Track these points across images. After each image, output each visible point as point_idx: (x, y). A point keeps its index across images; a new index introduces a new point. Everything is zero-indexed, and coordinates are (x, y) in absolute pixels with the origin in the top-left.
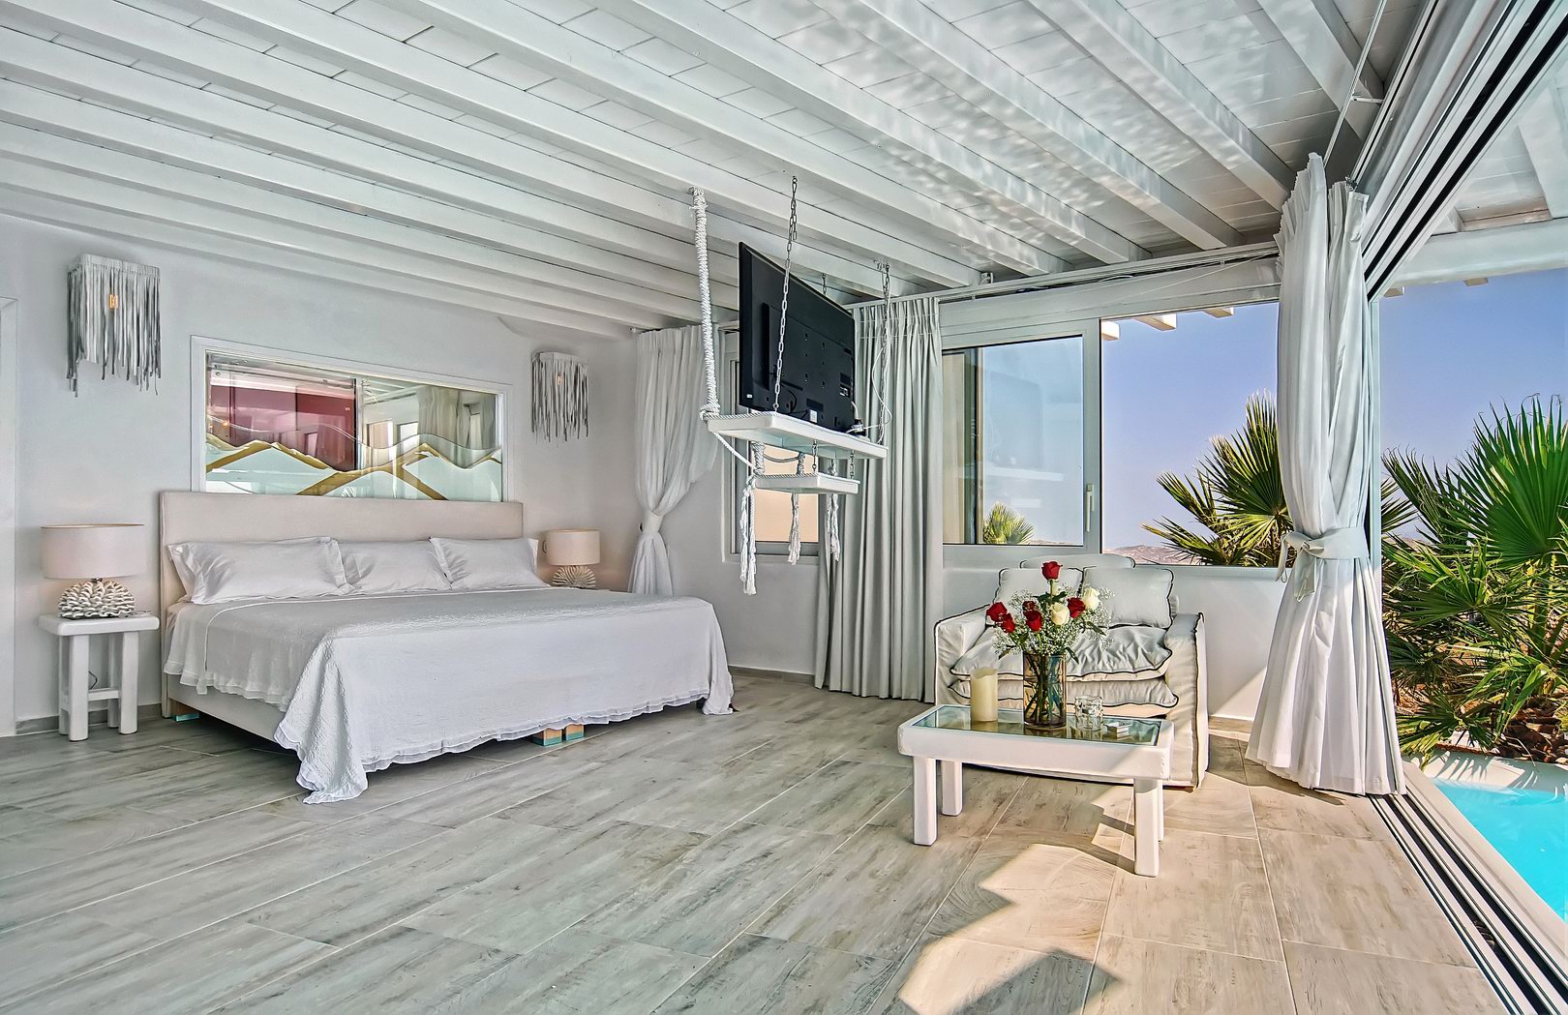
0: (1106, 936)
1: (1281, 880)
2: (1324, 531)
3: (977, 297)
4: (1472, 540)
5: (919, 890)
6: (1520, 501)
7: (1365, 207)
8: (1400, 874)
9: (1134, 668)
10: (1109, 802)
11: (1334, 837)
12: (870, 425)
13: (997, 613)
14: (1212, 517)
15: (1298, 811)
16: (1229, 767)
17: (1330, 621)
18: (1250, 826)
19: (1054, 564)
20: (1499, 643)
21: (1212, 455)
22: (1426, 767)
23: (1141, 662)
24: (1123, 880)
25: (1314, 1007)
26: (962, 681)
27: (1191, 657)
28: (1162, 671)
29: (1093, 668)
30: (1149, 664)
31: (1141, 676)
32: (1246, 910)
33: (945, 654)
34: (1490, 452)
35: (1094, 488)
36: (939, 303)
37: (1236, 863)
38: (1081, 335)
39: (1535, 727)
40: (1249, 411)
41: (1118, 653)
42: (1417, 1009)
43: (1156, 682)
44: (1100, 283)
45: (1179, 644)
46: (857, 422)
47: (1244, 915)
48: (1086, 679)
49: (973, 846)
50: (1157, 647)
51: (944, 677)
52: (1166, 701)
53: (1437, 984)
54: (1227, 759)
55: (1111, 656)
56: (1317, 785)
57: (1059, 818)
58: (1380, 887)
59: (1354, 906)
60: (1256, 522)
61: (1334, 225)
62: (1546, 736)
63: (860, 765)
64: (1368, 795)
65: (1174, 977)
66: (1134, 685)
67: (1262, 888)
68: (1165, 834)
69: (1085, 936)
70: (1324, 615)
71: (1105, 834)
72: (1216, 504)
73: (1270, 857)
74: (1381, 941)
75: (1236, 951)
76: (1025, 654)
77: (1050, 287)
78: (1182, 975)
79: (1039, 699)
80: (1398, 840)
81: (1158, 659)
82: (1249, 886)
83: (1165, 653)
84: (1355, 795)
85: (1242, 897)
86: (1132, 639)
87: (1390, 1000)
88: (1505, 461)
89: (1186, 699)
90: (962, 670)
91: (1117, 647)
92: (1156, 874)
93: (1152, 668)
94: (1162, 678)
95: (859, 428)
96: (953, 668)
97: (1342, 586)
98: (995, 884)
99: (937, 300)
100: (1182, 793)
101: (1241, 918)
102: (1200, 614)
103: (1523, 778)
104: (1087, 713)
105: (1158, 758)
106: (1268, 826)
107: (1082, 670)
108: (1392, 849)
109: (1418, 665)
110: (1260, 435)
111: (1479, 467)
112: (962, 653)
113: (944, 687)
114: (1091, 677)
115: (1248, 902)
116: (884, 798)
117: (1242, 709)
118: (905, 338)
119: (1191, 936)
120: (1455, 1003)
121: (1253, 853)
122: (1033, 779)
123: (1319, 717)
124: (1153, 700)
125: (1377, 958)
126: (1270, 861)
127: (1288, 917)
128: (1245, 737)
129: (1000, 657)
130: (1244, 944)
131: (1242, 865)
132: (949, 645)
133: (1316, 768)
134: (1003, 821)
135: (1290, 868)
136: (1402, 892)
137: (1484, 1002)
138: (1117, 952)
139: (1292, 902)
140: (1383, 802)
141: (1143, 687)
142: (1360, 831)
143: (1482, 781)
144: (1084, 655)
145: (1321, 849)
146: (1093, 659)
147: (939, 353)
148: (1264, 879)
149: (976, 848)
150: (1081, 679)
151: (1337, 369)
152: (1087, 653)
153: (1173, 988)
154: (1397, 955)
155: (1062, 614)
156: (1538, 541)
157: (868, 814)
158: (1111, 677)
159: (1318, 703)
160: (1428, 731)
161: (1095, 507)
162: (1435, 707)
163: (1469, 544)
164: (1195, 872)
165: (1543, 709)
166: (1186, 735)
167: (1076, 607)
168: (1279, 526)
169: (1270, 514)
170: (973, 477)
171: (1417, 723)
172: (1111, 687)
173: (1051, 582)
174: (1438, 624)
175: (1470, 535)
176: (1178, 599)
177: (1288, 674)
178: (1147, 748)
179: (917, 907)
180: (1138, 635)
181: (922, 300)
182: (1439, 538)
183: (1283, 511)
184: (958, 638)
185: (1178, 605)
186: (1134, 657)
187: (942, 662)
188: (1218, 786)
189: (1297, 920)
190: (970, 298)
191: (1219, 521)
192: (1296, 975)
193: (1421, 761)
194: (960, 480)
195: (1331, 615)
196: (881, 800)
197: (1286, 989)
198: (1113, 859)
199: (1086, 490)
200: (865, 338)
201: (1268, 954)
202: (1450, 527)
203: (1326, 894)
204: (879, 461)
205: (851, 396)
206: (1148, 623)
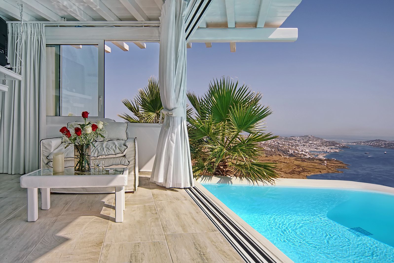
0: (105, 244)
1: (162, 215)
2: (173, 108)
3: (60, 26)
4: (208, 116)
5: (28, 240)
6: (219, 106)
7: (186, 6)
8: (195, 208)
9: (115, 153)
10: (106, 200)
11: (176, 201)
12: (16, 66)
13: (64, 130)
14: (138, 113)
15: (165, 195)
16: (145, 185)
17: (175, 136)
18: (152, 201)
19: (87, 112)
20: (215, 144)
21: (139, 94)
22: (197, 180)
23: (118, 151)
24: (111, 225)
25: (176, 253)
26: (51, 161)
27: (133, 149)
28: (124, 153)
29: (101, 154)
30: (120, 151)
31: (118, 156)
32: (153, 226)
33: (45, 152)
34: (212, 92)
35: (102, 97)
36: (45, 26)
37: (148, 213)
38: (98, 45)
39: (222, 167)
40: (149, 81)
41: (110, 148)
42: (205, 247)
43: (122, 158)
44: (105, 28)
45: (130, 144)
46: (8, 64)
47: (152, 228)
48: (98, 158)
49: (54, 221)
50: (122, 146)
51: (44, 160)
52: (126, 163)
53: (209, 238)
54: (144, 183)
55: (107, 149)
56: (171, 187)
57: (88, 207)
58: (190, 213)
59: (184, 219)
60: (151, 115)
61: (177, 11)
62: (224, 169)
63: (7, 198)
64: (184, 188)
65: (130, 253)
66: (115, 159)
67: (157, 219)
68: (125, 208)
69: (97, 246)
70: (173, 134)
71: (105, 210)
72: (140, 109)
73: (158, 209)
74: (193, 228)
75: (150, 240)
76: (75, 145)
77: (87, 26)
78: (132, 252)
79: (80, 162)
80: (193, 199)
81: (123, 149)
82: (153, 219)
83: (125, 147)
84: (181, 189)
85: (151, 223)
86: (114, 144)
87: (198, 246)
88: (216, 94)
89: (132, 163)
90: (51, 157)
91: (109, 146)
92: (123, 221)
93: (121, 152)
94: (125, 156)
95: (9, 66)
96: (48, 157)
97: (178, 125)
98: (62, 234)
99: (44, 25)
100: (131, 194)
101: (151, 229)
102: (136, 138)
103: (220, 180)
104: (99, 166)
105: (123, 178)
106: (157, 200)
107: (97, 154)
108: (192, 202)
109: (194, 152)
110: (152, 88)
111: (210, 96)
112: (52, 151)
113: (44, 164)
114: (100, 157)
115: (153, 224)
116: (17, 209)
117: (148, 168)
118: (31, 38)
119: (136, 239)
120: (215, 243)
121: (153, 209)
122: (79, 195)
123: (171, 165)
124: (121, 163)
125: (192, 233)
126: (159, 210)
127: (166, 226)
128: (149, 176)
129: (65, 148)
130: (152, 237)
131: (150, 213)
132: (46, 148)
133: (170, 181)
134: (67, 210)
135: (165, 211)
136: (196, 213)
137: (222, 241)
138: (109, 249)
139: (166, 221)
140: (188, 190)
141: (118, 159)
142: (183, 198)
143: (211, 183)
144: (98, 150)
145: (173, 204)
146: (101, 151)
147: (45, 46)
148: (157, 216)
149: (56, 221)
150: (97, 158)
151: (178, 57)
152: (99, 149)
153: (129, 258)
154: (198, 232)
155: (89, 130)
156: (223, 116)
157: (8, 216)
158: (107, 157)
159: (171, 161)
160: (198, 170)
161: (102, 103)
162: (199, 163)
163: (207, 117)
164: (135, 218)
165: (224, 162)
166: (132, 175)
167: (94, 127)
168: (157, 116)
169: (155, 112)
170: (58, 95)
171: (195, 168)
172: (107, 160)
173: (85, 119)
174: (199, 141)
175: (207, 115)
176: (129, 133)
177: (163, 153)
178: (121, 176)
179: (26, 248)
180: (116, 143)
181: (38, 24)
182: (200, 116)
183: (158, 111)
184: (50, 146)
185: (129, 135)
186: (115, 149)
187: (44, 155)
188: (142, 191)
189: (168, 227)
190: (57, 26)
191: (140, 114)
192: (170, 244)
193: (196, 178)
194: (53, 95)
195: (175, 134)
196: (15, 209)
197: (167, 249)
198: (107, 218)
199: (99, 97)
200: (14, 35)
201: (160, 239)
202: (203, 113)
203: (176, 217)
204: (20, 82)
205: (6, 54)
206: (120, 139)
